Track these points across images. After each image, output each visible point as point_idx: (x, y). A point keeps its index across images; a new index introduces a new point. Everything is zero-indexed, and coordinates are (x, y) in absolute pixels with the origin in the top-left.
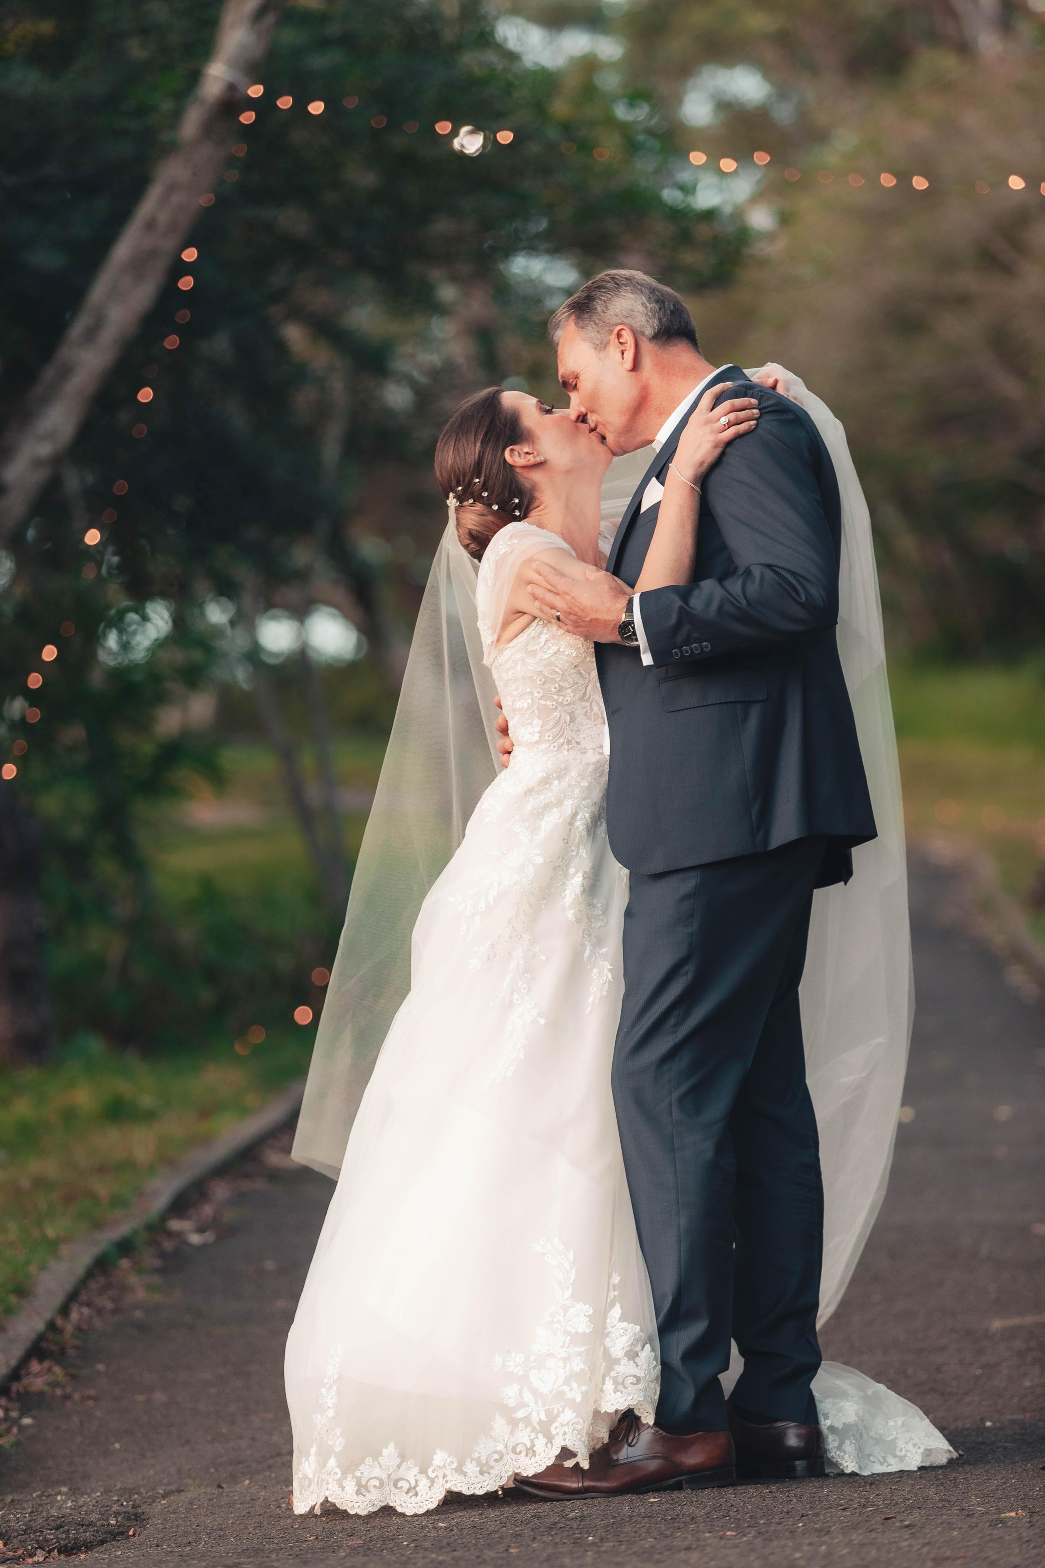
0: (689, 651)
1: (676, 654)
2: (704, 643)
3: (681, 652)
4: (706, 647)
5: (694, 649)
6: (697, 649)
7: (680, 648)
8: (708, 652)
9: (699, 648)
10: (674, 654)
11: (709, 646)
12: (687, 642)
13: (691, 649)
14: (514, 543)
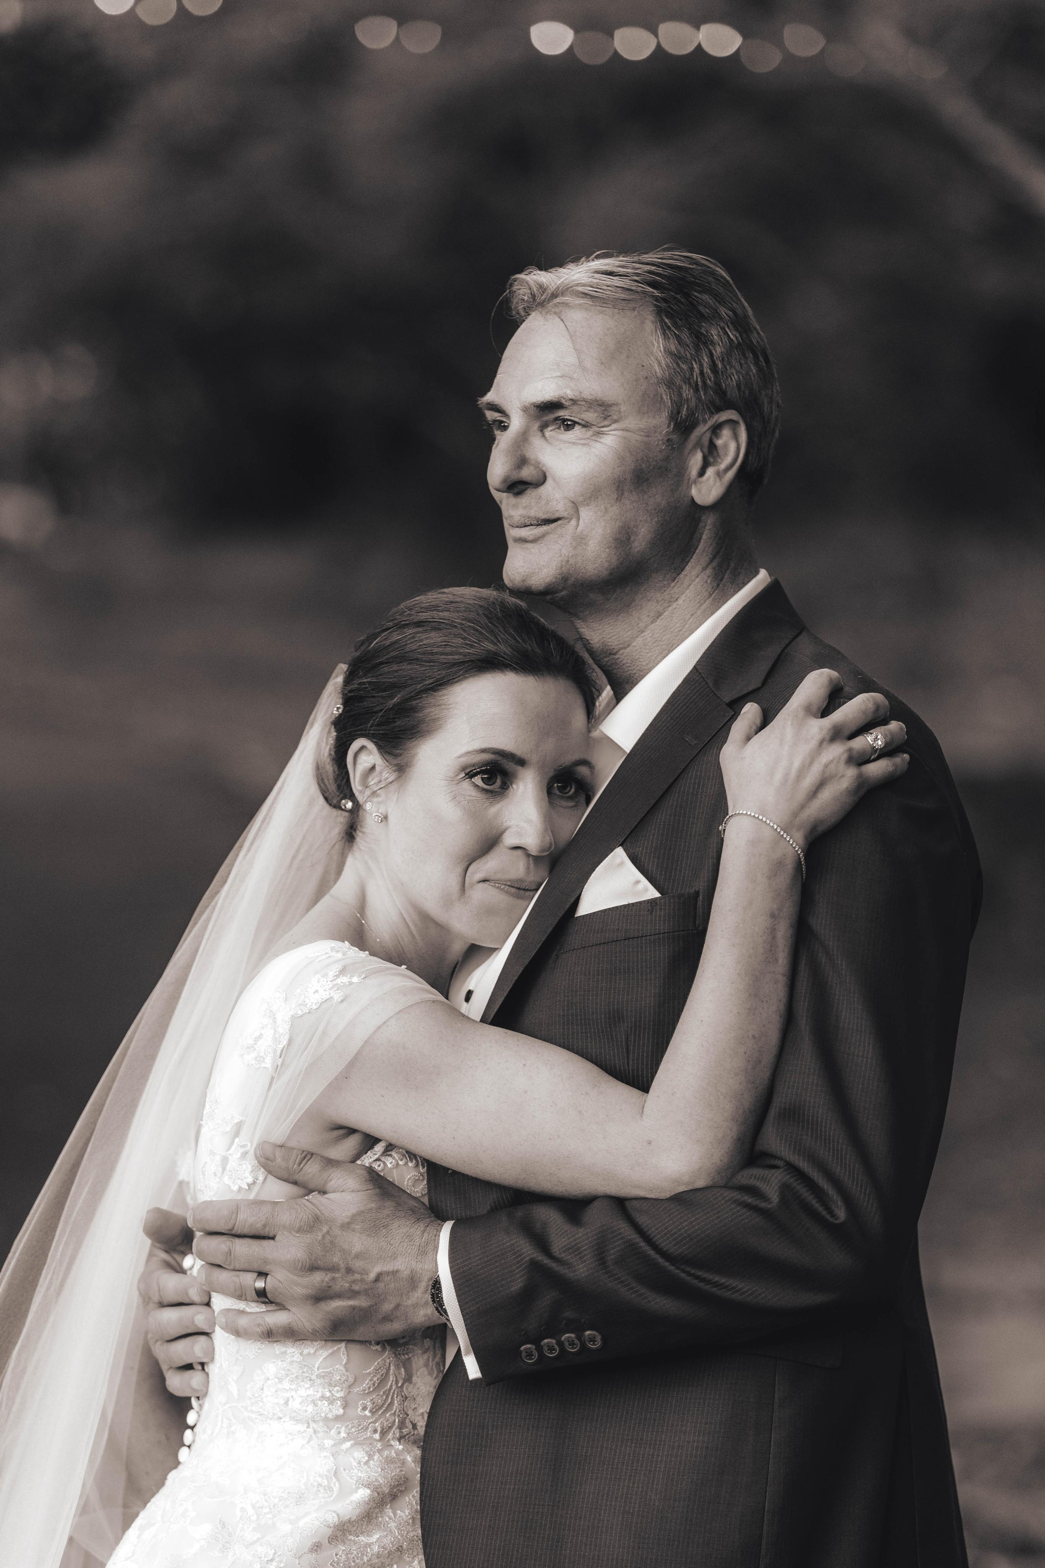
0: (556, 1347)
1: (530, 1355)
2: (588, 1333)
3: (539, 1348)
4: (593, 1340)
5: (566, 1344)
6: (572, 1344)
7: (537, 1342)
8: (597, 1350)
9: (576, 1341)
10: (524, 1354)
11: (599, 1338)
12: (552, 1328)
13: (560, 1344)
14: (351, 983)
